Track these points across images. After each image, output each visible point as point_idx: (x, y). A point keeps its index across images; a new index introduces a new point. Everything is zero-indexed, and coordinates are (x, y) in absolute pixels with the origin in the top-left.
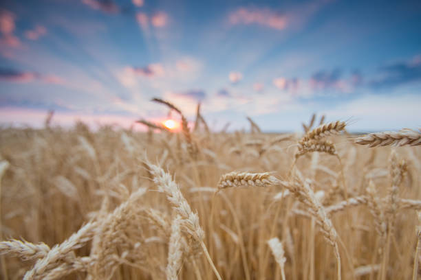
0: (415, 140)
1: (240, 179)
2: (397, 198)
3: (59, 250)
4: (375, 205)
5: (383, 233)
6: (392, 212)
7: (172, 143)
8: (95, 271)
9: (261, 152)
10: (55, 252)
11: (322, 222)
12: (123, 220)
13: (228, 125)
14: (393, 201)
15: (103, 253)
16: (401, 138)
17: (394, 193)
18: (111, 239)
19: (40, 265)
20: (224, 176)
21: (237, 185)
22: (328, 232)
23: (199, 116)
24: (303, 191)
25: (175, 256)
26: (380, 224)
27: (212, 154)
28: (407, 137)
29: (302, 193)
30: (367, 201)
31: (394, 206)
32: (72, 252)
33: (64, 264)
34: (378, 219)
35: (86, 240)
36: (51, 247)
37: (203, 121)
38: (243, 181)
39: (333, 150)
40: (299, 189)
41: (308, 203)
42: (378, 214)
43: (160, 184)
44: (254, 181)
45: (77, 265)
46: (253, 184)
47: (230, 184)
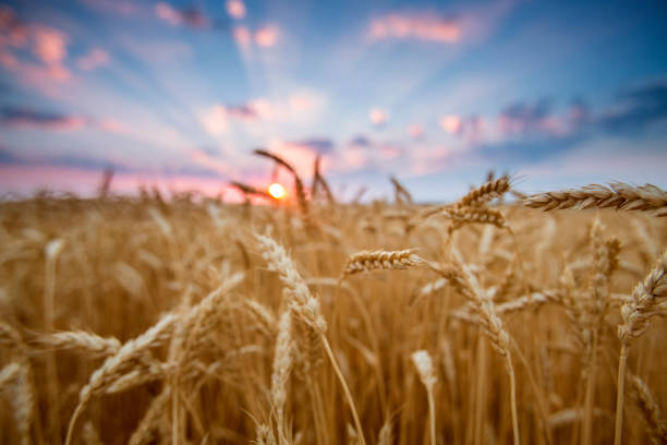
0: (605, 199)
1: (373, 260)
2: (603, 291)
3: (135, 346)
4: (573, 302)
5: (585, 345)
6: (596, 312)
7: (279, 215)
8: (175, 381)
9: (409, 229)
10: (129, 349)
11: (488, 320)
12: (214, 311)
13: (362, 192)
14: (597, 296)
15: (187, 356)
16: (585, 197)
17: (599, 283)
18: (198, 336)
19: (111, 364)
20: (352, 257)
21: (369, 269)
22: (497, 334)
23: (317, 177)
24: (461, 277)
25: (282, 362)
26: (581, 330)
27: (337, 234)
28: (592, 195)
29: (459, 280)
30: (561, 297)
31: (599, 304)
32: (148, 353)
33: (138, 367)
34: (576, 323)
35: (165, 336)
36: (123, 341)
37: (325, 185)
38: (376, 263)
39: (500, 221)
40: (456, 275)
41: (468, 293)
42: (577, 315)
43: (270, 260)
44: (391, 261)
45: (154, 368)
46: (390, 265)
47: (359, 266)
